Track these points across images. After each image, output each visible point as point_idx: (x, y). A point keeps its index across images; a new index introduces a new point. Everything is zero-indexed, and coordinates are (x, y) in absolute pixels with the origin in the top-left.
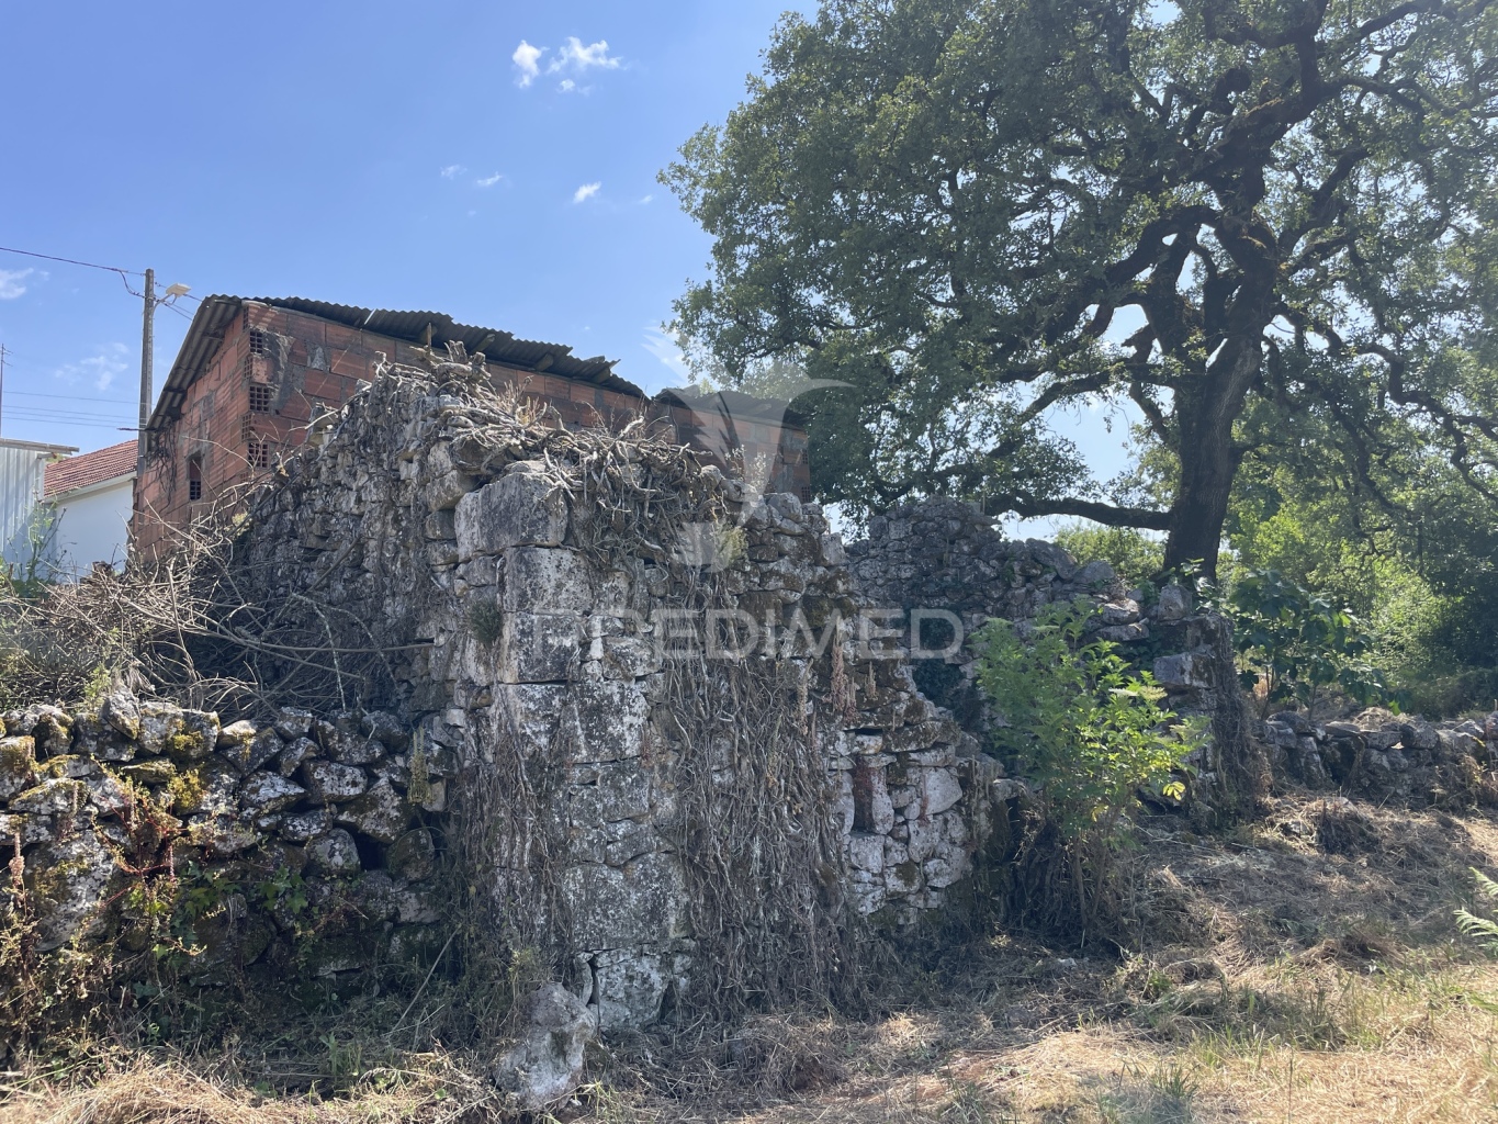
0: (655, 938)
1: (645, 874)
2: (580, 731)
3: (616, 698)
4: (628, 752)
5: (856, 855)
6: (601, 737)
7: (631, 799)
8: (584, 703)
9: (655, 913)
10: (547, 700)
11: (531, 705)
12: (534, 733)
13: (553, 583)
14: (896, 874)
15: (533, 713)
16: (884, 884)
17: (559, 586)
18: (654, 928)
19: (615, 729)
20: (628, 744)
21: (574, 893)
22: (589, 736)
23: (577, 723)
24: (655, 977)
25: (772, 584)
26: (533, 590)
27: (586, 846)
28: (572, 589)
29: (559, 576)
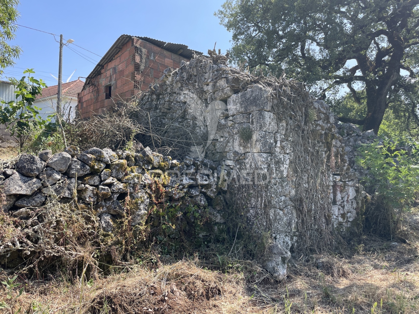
0: (289, 231)
1: (288, 212)
2: (274, 168)
3: (283, 159)
4: (284, 176)
5: (333, 210)
6: (279, 171)
7: (285, 190)
8: (275, 160)
9: (290, 224)
10: (267, 158)
11: (263, 159)
12: (264, 168)
13: (269, 122)
14: (341, 217)
15: (264, 162)
16: (338, 219)
17: (270, 123)
18: (289, 228)
19: (282, 169)
20: (284, 173)
21: (272, 216)
22: (276, 170)
23: (274, 166)
24: (289, 242)
25: (318, 128)
26: (264, 124)
27: (275, 203)
28: (273, 125)
29: (270, 120)
